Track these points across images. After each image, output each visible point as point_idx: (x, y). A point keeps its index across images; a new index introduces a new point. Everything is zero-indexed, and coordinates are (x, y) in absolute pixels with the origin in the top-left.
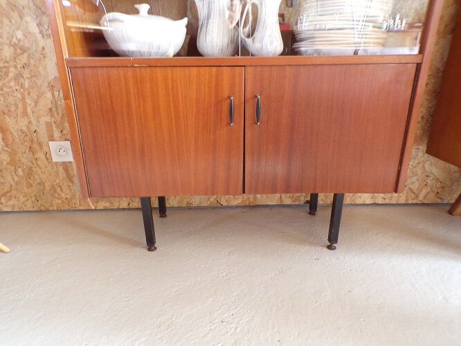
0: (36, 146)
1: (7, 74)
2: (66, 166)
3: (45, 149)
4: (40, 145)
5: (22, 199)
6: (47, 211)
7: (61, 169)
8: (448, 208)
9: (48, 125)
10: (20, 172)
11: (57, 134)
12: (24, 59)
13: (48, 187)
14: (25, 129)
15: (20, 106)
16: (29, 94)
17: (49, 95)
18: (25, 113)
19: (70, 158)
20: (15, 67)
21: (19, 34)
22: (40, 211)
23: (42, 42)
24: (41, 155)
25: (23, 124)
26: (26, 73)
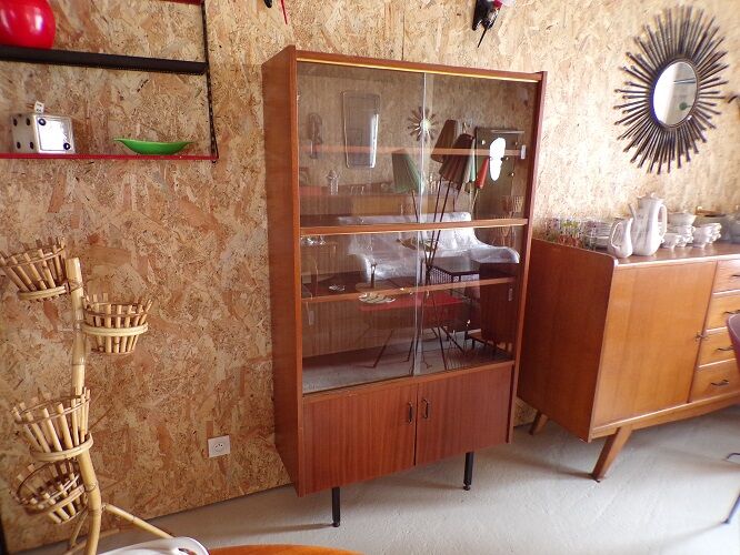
0: (193, 446)
1: (176, 385)
2: (220, 460)
3: (203, 447)
4: (198, 444)
5: (169, 501)
6: (195, 509)
7: (216, 464)
8: (529, 427)
9: (209, 424)
10: (172, 475)
11: (216, 431)
12: (195, 370)
13: (199, 483)
14: (184, 432)
15: (184, 412)
16: (194, 399)
17: (214, 398)
18: (188, 418)
19: (227, 451)
20: (186, 378)
21: (195, 350)
22: (187, 511)
23: (215, 354)
24: (197, 454)
25: (184, 427)
26: (195, 382)
